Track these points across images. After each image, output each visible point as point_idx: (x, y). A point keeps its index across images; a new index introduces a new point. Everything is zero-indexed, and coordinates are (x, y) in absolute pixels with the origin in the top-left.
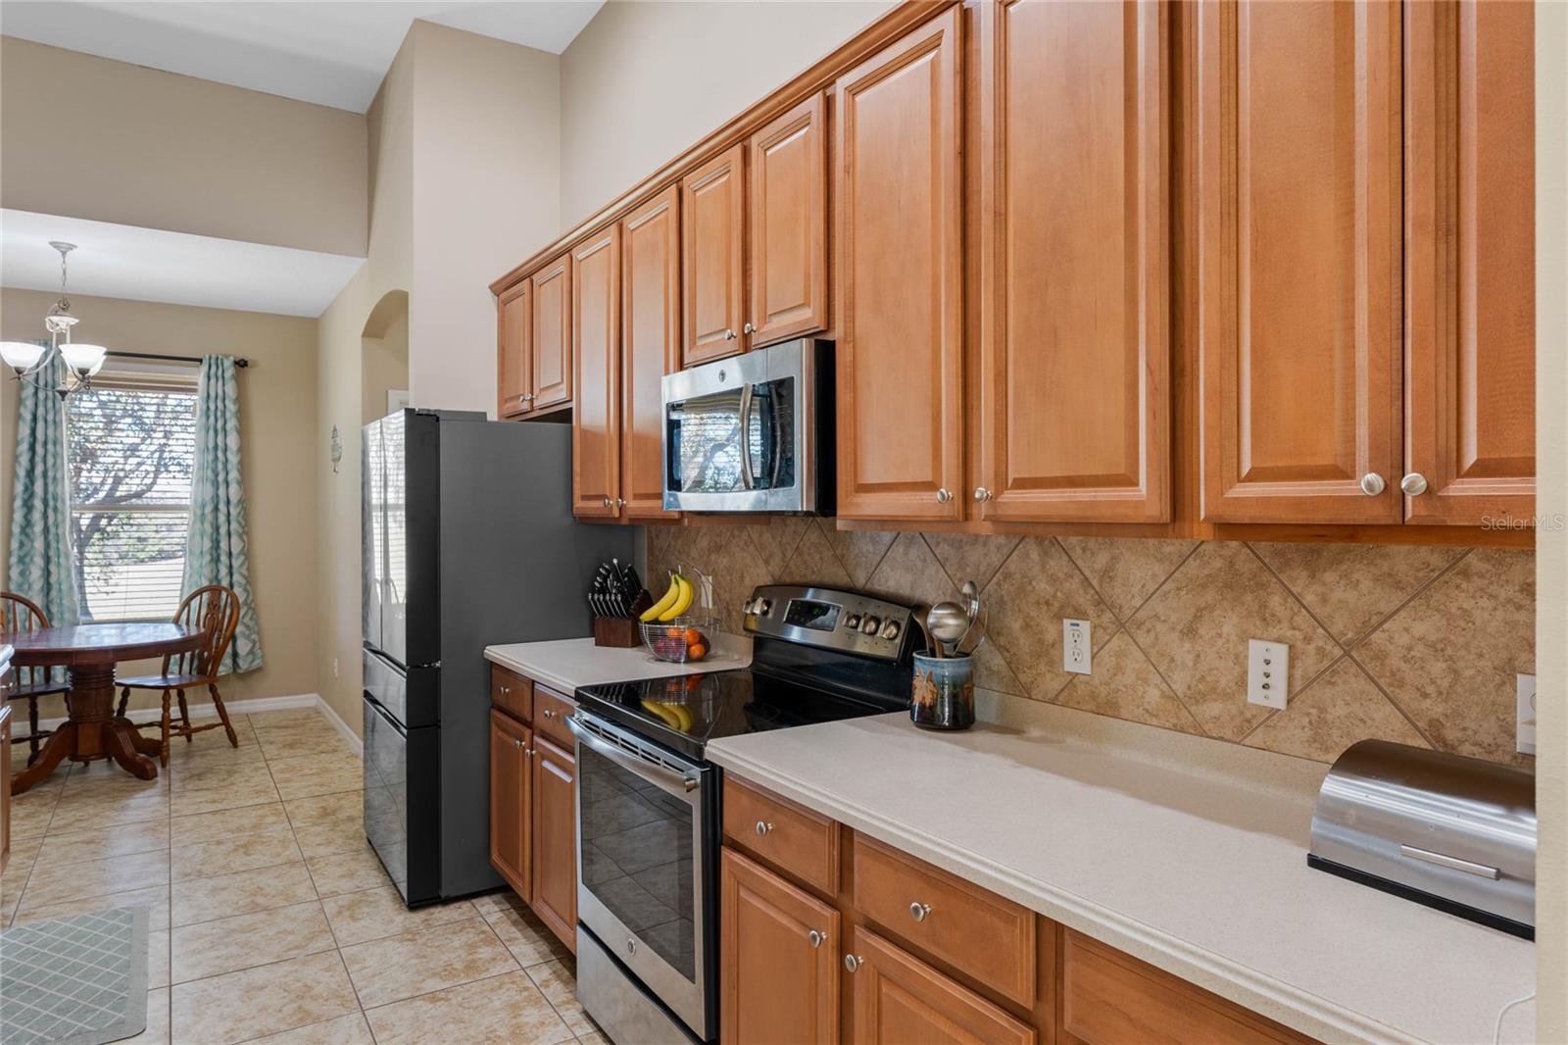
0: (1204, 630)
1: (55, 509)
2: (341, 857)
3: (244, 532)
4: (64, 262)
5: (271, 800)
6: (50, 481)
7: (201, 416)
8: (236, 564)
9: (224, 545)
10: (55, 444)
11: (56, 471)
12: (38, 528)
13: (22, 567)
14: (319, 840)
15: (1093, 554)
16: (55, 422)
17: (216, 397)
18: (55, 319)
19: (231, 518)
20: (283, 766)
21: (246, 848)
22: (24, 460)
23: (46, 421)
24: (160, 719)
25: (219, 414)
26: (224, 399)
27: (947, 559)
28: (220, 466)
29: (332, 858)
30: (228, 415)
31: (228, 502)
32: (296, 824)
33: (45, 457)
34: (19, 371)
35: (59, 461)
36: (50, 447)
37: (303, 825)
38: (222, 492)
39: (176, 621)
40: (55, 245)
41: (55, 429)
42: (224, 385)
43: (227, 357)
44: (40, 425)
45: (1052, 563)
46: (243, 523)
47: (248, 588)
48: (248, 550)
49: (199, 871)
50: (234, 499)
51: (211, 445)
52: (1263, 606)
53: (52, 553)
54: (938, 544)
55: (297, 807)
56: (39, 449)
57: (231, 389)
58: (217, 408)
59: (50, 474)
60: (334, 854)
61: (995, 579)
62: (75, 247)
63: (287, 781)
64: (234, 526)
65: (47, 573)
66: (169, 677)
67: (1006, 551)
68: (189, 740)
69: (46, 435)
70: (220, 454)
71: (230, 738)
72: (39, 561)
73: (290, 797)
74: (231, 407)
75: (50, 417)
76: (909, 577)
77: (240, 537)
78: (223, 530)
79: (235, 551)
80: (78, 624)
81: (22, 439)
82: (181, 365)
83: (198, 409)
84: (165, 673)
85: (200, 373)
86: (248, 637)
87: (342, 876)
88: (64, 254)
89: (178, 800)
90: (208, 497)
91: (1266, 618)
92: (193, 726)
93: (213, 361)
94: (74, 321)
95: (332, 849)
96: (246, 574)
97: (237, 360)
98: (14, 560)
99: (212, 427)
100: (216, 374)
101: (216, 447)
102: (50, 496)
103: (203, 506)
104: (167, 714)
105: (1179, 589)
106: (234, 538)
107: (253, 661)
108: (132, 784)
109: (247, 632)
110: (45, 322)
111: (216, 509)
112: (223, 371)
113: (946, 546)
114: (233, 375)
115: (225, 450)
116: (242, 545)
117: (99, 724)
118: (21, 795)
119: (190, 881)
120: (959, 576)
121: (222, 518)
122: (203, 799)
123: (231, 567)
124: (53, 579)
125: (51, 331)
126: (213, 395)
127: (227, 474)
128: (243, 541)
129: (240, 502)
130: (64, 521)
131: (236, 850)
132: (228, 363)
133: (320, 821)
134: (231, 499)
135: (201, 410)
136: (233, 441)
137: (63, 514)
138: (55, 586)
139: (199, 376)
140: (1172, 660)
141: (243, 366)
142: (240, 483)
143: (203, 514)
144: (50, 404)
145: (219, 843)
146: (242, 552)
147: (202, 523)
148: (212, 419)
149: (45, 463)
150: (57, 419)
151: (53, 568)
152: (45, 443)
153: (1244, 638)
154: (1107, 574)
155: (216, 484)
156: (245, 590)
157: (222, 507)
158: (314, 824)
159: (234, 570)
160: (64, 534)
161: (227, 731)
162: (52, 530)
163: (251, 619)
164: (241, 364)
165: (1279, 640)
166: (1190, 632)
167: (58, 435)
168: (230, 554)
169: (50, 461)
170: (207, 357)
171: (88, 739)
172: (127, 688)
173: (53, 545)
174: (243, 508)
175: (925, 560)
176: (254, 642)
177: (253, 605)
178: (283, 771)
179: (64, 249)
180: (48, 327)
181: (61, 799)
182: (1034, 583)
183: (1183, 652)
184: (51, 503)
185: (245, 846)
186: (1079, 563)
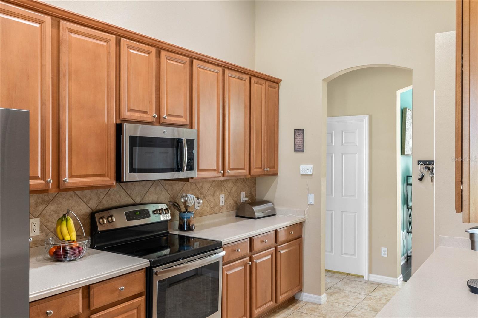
0: (215, 195)
15: (200, 183)
27: (168, 189)
45: (192, 186)
52: (222, 189)
54: (166, 185)
61: (181, 192)
67: (183, 185)
76: (156, 196)
91: (222, 191)
105: (212, 188)
113: (168, 186)
120: (171, 193)
140: (211, 201)
153: (220, 195)
154: (202, 187)
165: (223, 194)
166: (213, 196)
175: (162, 190)
182: (189, 191)
183: (212, 199)
186: (197, 185)
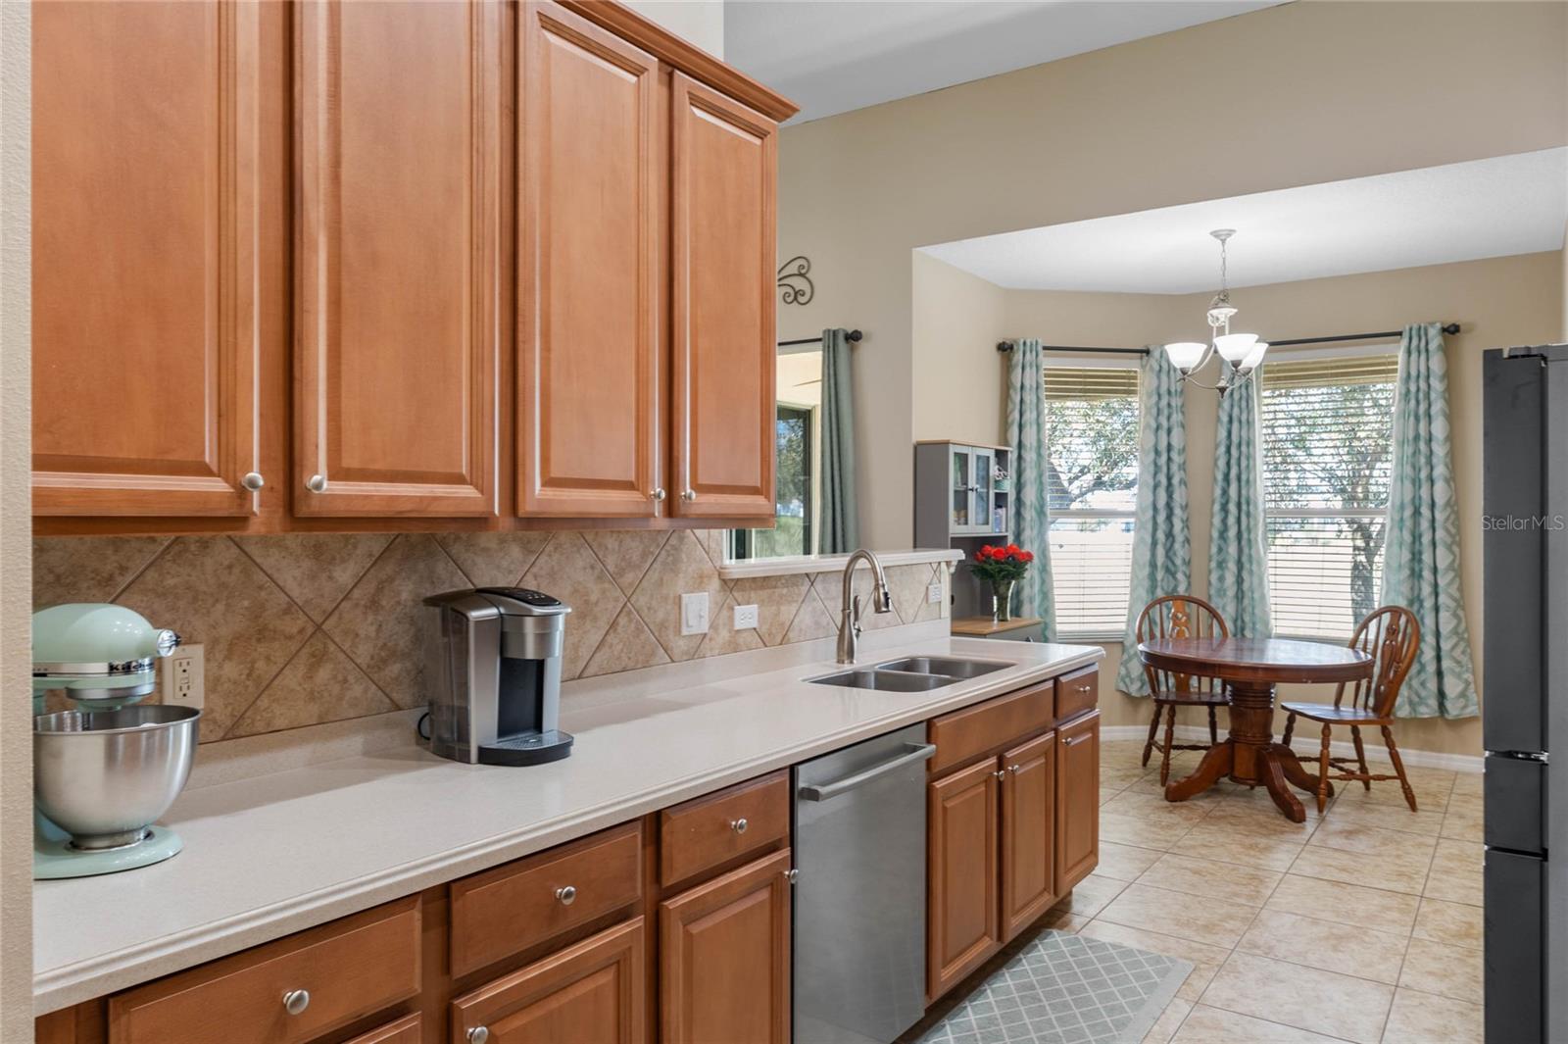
1: (1248, 515)
2: (1449, 1002)
3: (1453, 542)
4: (1224, 251)
5: (1408, 890)
6: (1243, 483)
7: (1400, 401)
8: (1442, 582)
9: (1427, 557)
10: (1248, 445)
11: (1249, 473)
12: (1232, 533)
13: (1220, 572)
14: (1434, 966)
16: (1248, 422)
17: (1418, 376)
18: (1215, 312)
19: (1437, 525)
20: (1455, 851)
21: (1338, 941)
22: (1222, 463)
23: (1240, 422)
24: (1318, 756)
25: (1421, 395)
26: (1428, 377)
28: (1423, 460)
29: (1435, 1000)
30: (1433, 396)
31: (1433, 505)
32: (1419, 933)
33: (1239, 459)
34: (1184, 372)
35: (1251, 462)
36: (1244, 448)
37: (1427, 938)
38: (1424, 492)
39: (1353, 645)
40: (1216, 234)
41: (1249, 430)
42: (1428, 359)
43: (1432, 324)
44: (1235, 425)
46: (1453, 531)
47: (1461, 613)
48: (1460, 565)
49: (1271, 948)
50: (1440, 500)
51: (1411, 435)
53: (1244, 559)
55: (1436, 911)
56: (1234, 452)
57: (1437, 364)
58: (1418, 390)
59: (1244, 477)
60: (1441, 994)
62: (1234, 231)
63: (1448, 872)
64: (1440, 534)
65: (1240, 581)
66: (1342, 709)
68: (1368, 788)
69: (1240, 437)
70: (1422, 446)
71: (1407, 798)
72: (1232, 566)
73: (1436, 895)
74: (1437, 385)
75: (1244, 417)
77: (1449, 548)
78: (1426, 539)
79: (1441, 565)
80: (1270, 637)
81: (1220, 442)
82: (1376, 343)
83: (1397, 394)
84: (1337, 703)
85: (1400, 348)
86: (1459, 676)
87: (1429, 1031)
88: (1223, 241)
89: (1308, 856)
90: (1408, 498)
92: (1372, 773)
93: (1414, 332)
94: (1233, 311)
95: (1443, 986)
96: (1457, 595)
97: (1446, 326)
98: (1213, 565)
99: (1412, 414)
100: (1418, 346)
101: (1417, 438)
102: (1243, 500)
103: (1402, 507)
104: (1325, 751)
106: (1440, 550)
107: (1465, 707)
108: (1278, 822)
109: (1457, 670)
110: (1207, 318)
111: (1417, 513)
112: (1427, 343)
114: (1440, 346)
115: (1430, 440)
116: (1452, 557)
117: (1254, 747)
118: (1178, 804)
119: (1253, 955)
121: (1425, 524)
122: (1334, 863)
123: (1436, 585)
124: (1246, 586)
125: (1212, 325)
126: (1414, 373)
127: (1432, 469)
128: (1453, 553)
129: (1448, 504)
130: (1256, 525)
131: (1327, 938)
132: (1433, 332)
133: (1454, 942)
134: (1437, 500)
135: (1400, 394)
136: (1439, 428)
137: (1256, 519)
138: (1248, 594)
139: (1398, 351)
141: (1453, 333)
142: (1447, 481)
143: (1402, 520)
144: (1244, 404)
145: (1315, 922)
146: (1450, 567)
147: (1401, 530)
148: (1413, 402)
149: (1239, 465)
150: (1251, 420)
151: (1245, 574)
152: (1240, 445)
155: (1416, 482)
156: (1455, 615)
157: (1425, 511)
158: (1443, 942)
159: (1440, 590)
160: (1256, 541)
161: (1403, 787)
162: (1245, 535)
163: (1463, 652)
164: (1451, 331)
167: (1251, 436)
168: (1435, 570)
169: (1244, 463)
170: (1407, 328)
171: (1244, 761)
172: (1293, 715)
173: (1246, 550)
174: (1453, 512)
176: (1467, 683)
177: (1466, 636)
178: (1450, 857)
179: (1222, 236)
180: (1210, 323)
181: (1207, 818)
184: (1244, 507)
185: (1340, 938)
